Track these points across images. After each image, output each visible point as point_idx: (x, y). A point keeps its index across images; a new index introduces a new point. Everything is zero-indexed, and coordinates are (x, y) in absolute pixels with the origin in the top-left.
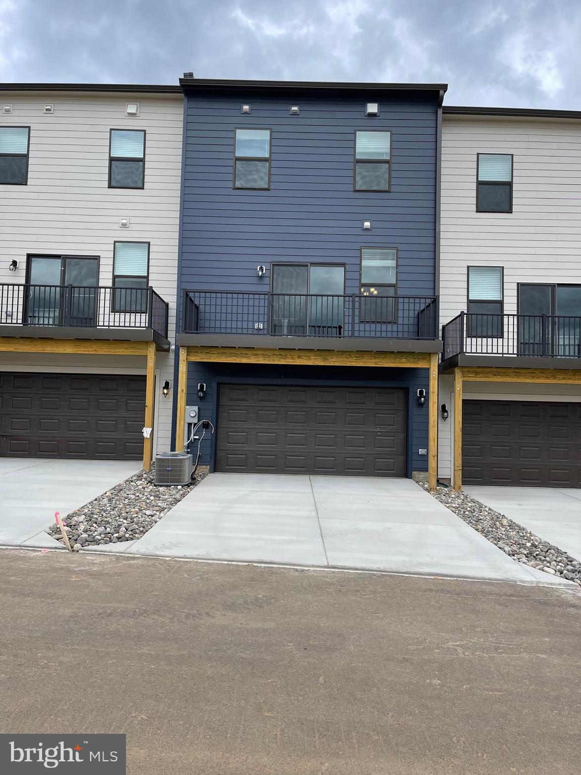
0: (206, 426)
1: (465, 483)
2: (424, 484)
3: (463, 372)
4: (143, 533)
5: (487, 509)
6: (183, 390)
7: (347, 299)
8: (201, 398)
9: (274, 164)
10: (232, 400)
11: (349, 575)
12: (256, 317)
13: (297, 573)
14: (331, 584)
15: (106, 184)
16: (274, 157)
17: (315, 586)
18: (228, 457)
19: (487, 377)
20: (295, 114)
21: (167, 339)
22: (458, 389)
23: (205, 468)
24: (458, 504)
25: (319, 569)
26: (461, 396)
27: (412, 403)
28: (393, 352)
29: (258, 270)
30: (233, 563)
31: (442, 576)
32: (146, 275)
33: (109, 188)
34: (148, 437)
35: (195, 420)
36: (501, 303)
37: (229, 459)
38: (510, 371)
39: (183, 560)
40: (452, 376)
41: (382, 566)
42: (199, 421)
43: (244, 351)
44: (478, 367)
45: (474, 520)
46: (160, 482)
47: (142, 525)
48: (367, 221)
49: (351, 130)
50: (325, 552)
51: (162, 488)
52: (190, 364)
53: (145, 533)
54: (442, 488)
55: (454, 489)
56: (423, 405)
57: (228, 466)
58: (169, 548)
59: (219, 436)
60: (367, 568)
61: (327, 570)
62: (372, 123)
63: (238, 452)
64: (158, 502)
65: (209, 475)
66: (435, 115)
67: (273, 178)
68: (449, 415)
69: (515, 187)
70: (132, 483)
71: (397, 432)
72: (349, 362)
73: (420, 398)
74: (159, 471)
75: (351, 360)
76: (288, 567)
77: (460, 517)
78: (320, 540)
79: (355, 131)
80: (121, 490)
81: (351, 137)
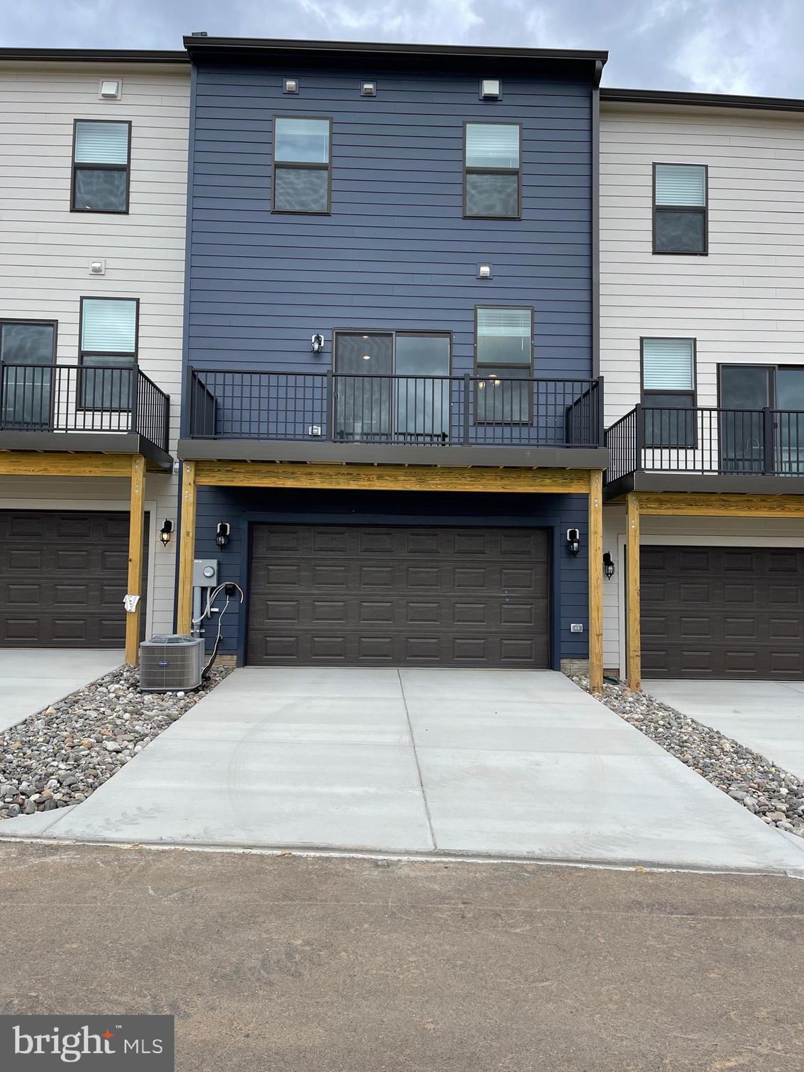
0: (230, 591)
1: (646, 675)
2: (580, 679)
3: (640, 501)
4: (93, 787)
5: (689, 721)
6: (189, 532)
7: (455, 382)
8: (222, 546)
9: (336, 174)
10: (273, 549)
11: (475, 872)
12: (308, 416)
13: (376, 873)
14: (444, 899)
15: (67, 206)
16: (337, 162)
17: (413, 907)
18: (267, 641)
19: (677, 508)
20: (369, 95)
21: (168, 453)
22: (633, 527)
23: (231, 660)
24: (642, 714)
25: (419, 859)
26: (638, 539)
27: (559, 550)
28: (530, 469)
29: (313, 341)
30: (254, 851)
31: (650, 866)
32: (134, 351)
33: (71, 211)
34: (133, 610)
35: (213, 583)
36: (692, 395)
37: (269, 645)
38: (713, 498)
39: (154, 848)
40: (623, 508)
41: (536, 848)
42: (219, 583)
43: (290, 469)
44: (664, 492)
45: (676, 744)
46: (149, 685)
47: (93, 772)
48: (485, 264)
49: (457, 121)
50: (429, 819)
51: (150, 696)
52: (200, 490)
53: (96, 788)
54: (611, 686)
55: (629, 686)
56: (578, 553)
57: (266, 655)
58: (133, 822)
59: (252, 609)
60: (509, 854)
61: (433, 859)
62: (491, 111)
63: (284, 633)
64: (135, 723)
65: (235, 670)
66: (588, 100)
67: (335, 196)
68: (616, 570)
69: (711, 214)
70: (100, 689)
71: (533, 598)
72: (460, 484)
73: (572, 542)
74: (148, 666)
75: (463, 481)
76: (360, 856)
77: (651, 738)
78: (419, 793)
79: (465, 123)
80: (76, 702)
81: (458, 133)
